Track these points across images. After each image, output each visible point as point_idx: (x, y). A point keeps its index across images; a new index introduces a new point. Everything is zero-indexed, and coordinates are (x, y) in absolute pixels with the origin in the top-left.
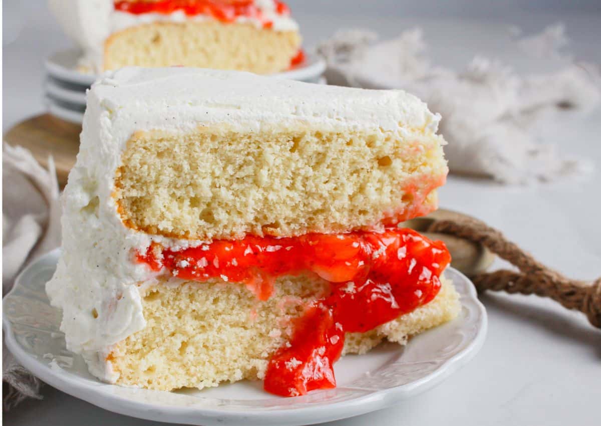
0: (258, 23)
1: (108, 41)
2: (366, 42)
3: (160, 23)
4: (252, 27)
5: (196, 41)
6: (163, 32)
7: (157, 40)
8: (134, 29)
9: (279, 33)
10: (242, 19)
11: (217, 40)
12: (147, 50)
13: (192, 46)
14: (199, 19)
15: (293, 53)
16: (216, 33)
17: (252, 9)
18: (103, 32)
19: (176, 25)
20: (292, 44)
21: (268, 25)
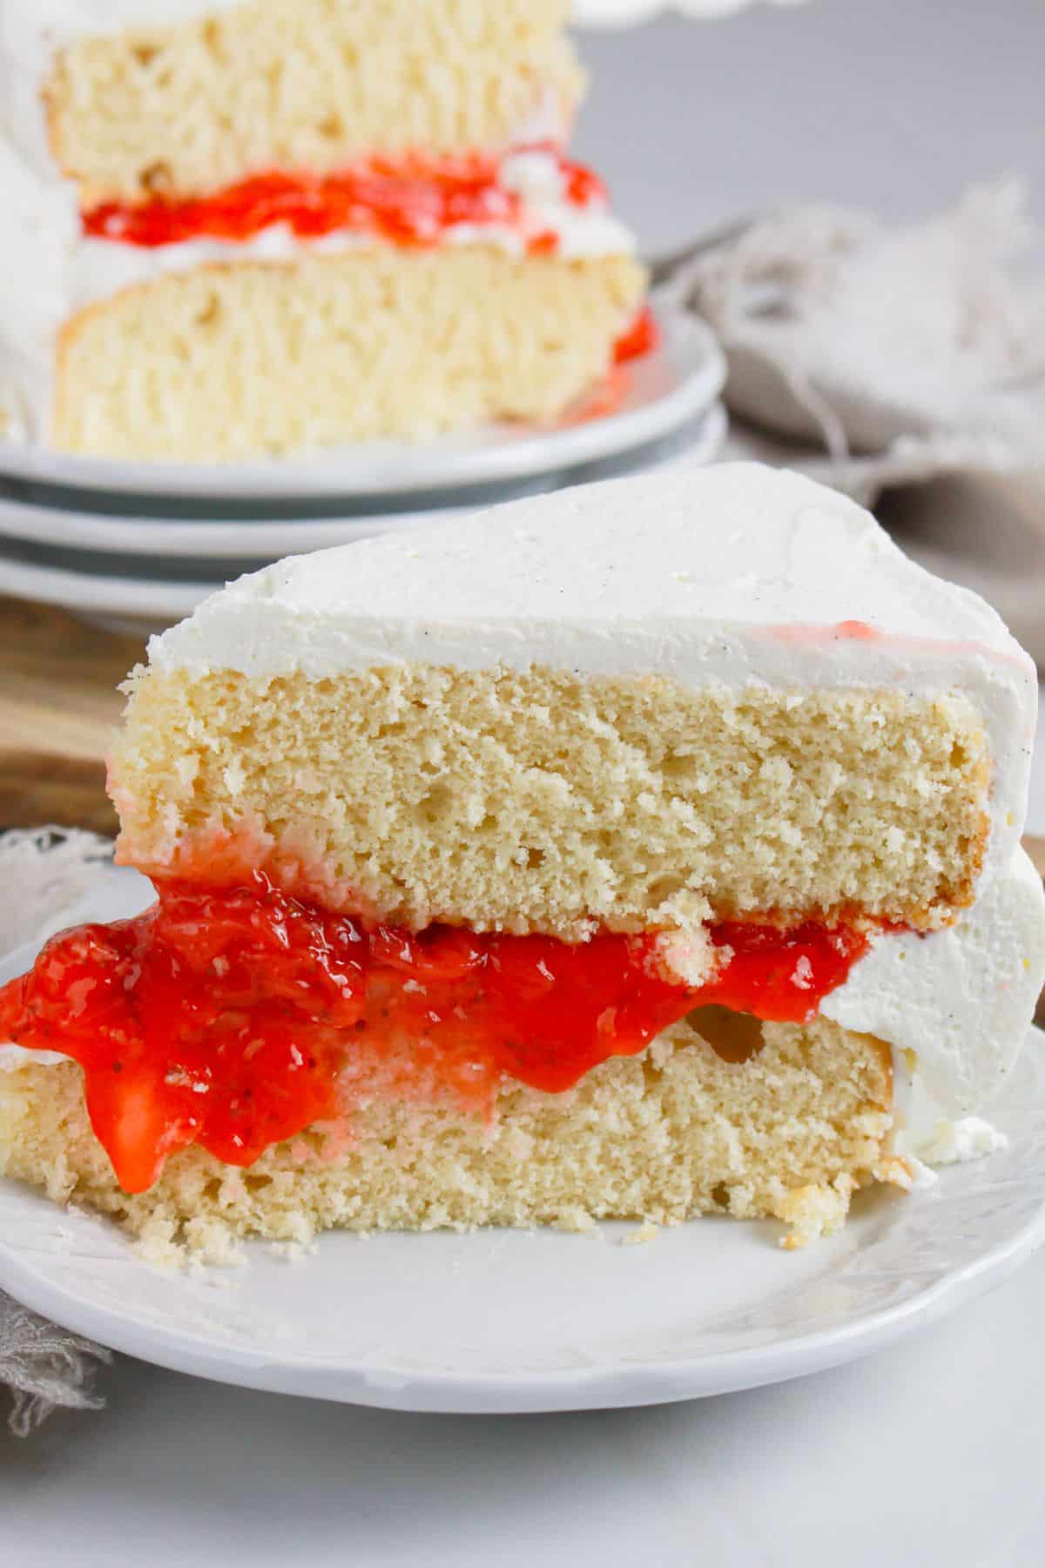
0: (512, 242)
1: (67, 333)
2: (841, 245)
3: (223, 268)
4: (494, 252)
5: (327, 311)
6: (228, 292)
7: (210, 316)
8: (144, 288)
9: (577, 266)
10: (462, 234)
11: (388, 303)
12: (183, 352)
13: (315, 327)
14: (334, 244)
15: (621, 324)
16: (386, 282)
17: (494, 202)
18: (53, 306)
19: (266, 267)
20: (617, 300)
21: (545, 244)
